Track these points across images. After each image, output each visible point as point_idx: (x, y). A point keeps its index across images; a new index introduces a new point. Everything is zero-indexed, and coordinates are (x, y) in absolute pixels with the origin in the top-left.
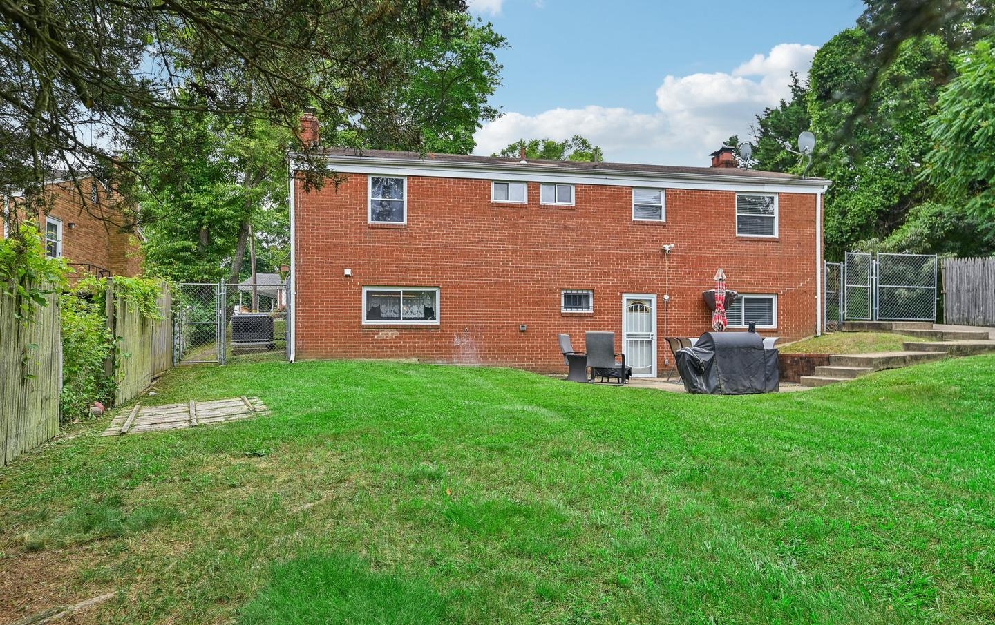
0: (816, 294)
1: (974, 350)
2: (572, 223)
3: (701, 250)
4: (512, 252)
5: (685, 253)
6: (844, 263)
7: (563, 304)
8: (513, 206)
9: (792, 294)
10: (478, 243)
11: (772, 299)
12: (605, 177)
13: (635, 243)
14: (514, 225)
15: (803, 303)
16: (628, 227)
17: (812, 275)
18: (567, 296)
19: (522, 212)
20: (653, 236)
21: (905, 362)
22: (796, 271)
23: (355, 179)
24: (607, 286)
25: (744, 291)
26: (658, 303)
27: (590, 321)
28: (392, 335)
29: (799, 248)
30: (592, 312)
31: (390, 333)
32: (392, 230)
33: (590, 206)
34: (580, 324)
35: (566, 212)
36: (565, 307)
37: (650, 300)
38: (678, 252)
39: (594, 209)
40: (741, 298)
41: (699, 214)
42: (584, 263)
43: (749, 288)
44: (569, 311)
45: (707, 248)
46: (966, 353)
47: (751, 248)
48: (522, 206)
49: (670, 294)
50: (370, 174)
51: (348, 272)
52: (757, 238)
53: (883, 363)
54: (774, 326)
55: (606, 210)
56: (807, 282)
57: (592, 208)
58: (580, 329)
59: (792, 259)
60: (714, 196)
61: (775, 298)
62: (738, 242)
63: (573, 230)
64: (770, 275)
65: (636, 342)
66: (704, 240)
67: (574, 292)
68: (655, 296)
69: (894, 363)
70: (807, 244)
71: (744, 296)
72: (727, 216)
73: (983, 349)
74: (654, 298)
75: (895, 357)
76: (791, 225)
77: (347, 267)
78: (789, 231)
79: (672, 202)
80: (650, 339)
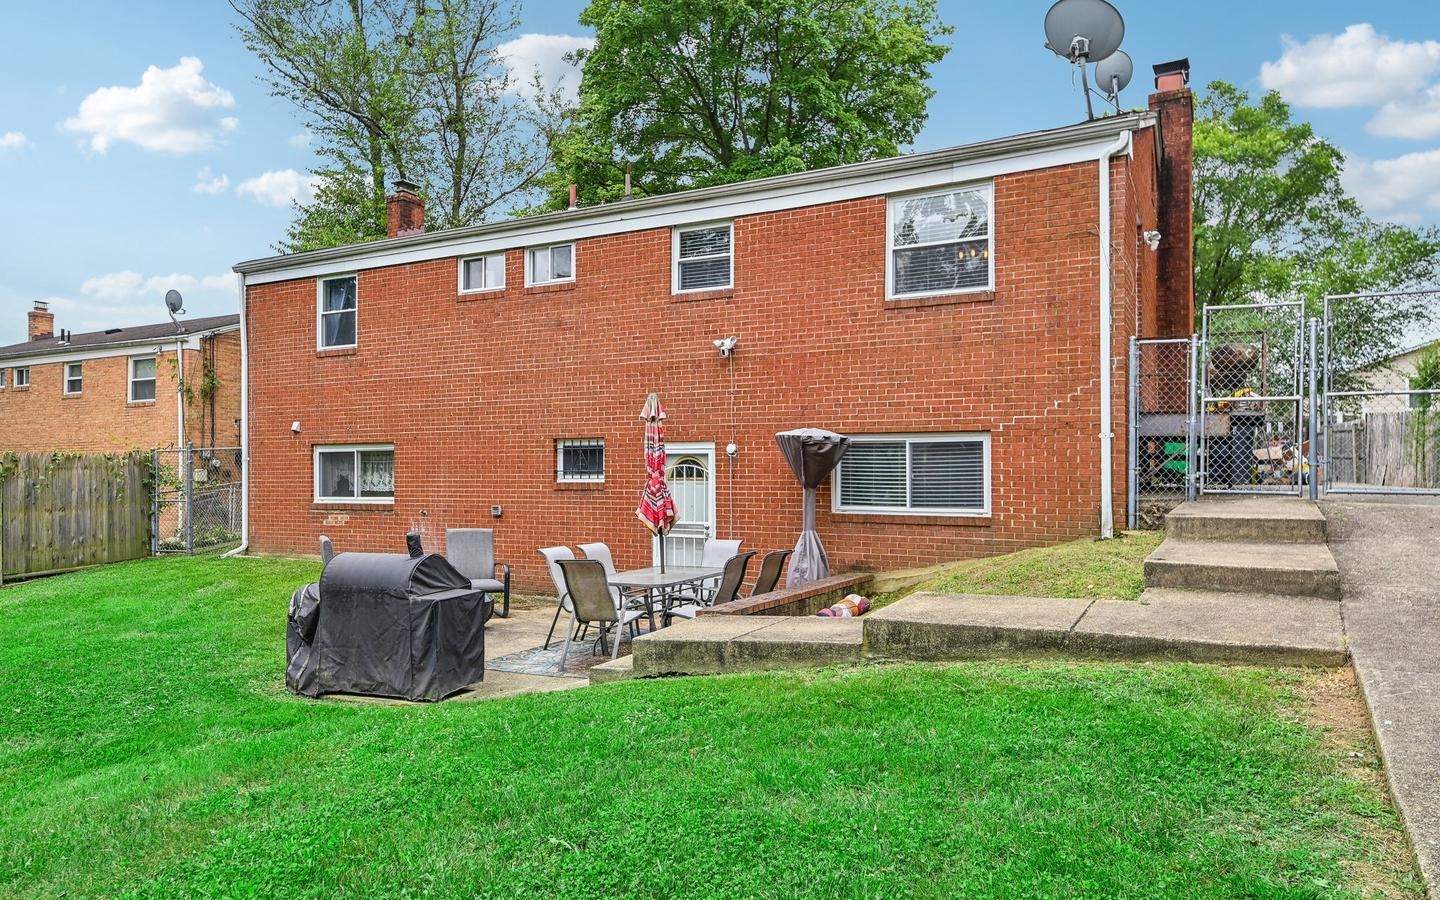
0: (1098, 427)
1: (952, 643)
2: (569, 315)
3: (804, 342)
4: (484, 377)
5: (770, 351)
6: (1200, 338)
7: (560, 467)
8: (484, 297)
9: (1029, 431)
10: (438, 368)
11: (980, 444)
12: (618, 217)
13: (674, 340)
14: (486, 331)
15: (1061, 453)
16: (663, 309)
17: (1088, 379)
18: (567, 452)
19: (498, 305)
20: (707, 322)
21: (721, 659)
22: (1040, 370)
23: (304, 287)
24: (626, 429)
25: (903, 427)
26: (717, 461)
27: (597, 498)
28: (342, 518)
29: (1049, 312)
30: (603, 481)
31: (339, 517)
32: (341, 359)
33: (598, 278)
34: (582, 503)
35: (562, 295)
36: (565, 473)
37: (707, 455)
38: (755, 352)
39: (604, 284)
40: (902, 446)
41: (803, 261)
42: (588, 389)
43: (916, 420)
44: (569, 479)
45: (817, 336)
46: (925, 650)
47: (922, 324)
48: (496, 296)
49: (738, 442)
50: (320, 276)
51: (295, 426)
52: (934, 298)
53: (660, 657)
54: (986, 511)
55: (625, 281)
56: (1074, 399)
57: (601, 280)
58: (582, 514)
59: (1030, 342)
60: (836, 214)
61: (986, 441)
62: (888, 314)
63: (571, 329)
64: (968, 387)
65: (689, 541)
66: (811, 319)
67: (577, 444)
68: (713, 446)
69: (688, 659)
70: (1074, 298)
71: (909, 440)
72: (863, 257)
73: (987, 642)
74: (709, 448)
75: (691, 643)
76: (1028, 254)
77: (295, 418)
78: (1022, 268)
79: (746, 244)
80: (704, 536)
